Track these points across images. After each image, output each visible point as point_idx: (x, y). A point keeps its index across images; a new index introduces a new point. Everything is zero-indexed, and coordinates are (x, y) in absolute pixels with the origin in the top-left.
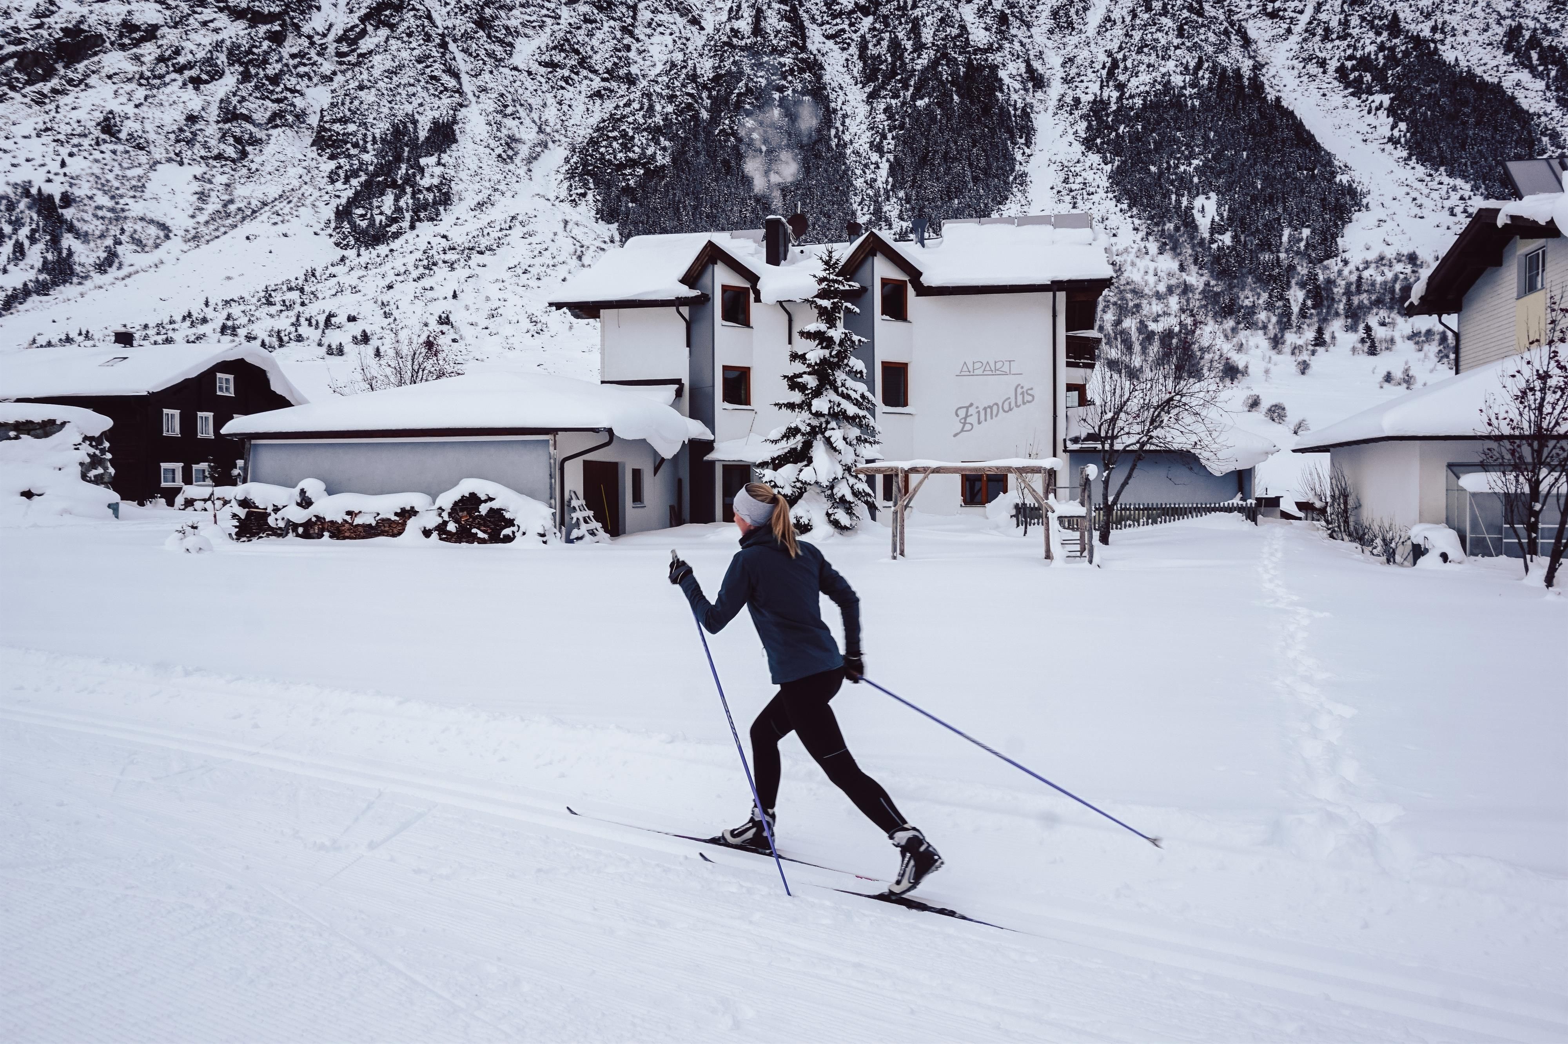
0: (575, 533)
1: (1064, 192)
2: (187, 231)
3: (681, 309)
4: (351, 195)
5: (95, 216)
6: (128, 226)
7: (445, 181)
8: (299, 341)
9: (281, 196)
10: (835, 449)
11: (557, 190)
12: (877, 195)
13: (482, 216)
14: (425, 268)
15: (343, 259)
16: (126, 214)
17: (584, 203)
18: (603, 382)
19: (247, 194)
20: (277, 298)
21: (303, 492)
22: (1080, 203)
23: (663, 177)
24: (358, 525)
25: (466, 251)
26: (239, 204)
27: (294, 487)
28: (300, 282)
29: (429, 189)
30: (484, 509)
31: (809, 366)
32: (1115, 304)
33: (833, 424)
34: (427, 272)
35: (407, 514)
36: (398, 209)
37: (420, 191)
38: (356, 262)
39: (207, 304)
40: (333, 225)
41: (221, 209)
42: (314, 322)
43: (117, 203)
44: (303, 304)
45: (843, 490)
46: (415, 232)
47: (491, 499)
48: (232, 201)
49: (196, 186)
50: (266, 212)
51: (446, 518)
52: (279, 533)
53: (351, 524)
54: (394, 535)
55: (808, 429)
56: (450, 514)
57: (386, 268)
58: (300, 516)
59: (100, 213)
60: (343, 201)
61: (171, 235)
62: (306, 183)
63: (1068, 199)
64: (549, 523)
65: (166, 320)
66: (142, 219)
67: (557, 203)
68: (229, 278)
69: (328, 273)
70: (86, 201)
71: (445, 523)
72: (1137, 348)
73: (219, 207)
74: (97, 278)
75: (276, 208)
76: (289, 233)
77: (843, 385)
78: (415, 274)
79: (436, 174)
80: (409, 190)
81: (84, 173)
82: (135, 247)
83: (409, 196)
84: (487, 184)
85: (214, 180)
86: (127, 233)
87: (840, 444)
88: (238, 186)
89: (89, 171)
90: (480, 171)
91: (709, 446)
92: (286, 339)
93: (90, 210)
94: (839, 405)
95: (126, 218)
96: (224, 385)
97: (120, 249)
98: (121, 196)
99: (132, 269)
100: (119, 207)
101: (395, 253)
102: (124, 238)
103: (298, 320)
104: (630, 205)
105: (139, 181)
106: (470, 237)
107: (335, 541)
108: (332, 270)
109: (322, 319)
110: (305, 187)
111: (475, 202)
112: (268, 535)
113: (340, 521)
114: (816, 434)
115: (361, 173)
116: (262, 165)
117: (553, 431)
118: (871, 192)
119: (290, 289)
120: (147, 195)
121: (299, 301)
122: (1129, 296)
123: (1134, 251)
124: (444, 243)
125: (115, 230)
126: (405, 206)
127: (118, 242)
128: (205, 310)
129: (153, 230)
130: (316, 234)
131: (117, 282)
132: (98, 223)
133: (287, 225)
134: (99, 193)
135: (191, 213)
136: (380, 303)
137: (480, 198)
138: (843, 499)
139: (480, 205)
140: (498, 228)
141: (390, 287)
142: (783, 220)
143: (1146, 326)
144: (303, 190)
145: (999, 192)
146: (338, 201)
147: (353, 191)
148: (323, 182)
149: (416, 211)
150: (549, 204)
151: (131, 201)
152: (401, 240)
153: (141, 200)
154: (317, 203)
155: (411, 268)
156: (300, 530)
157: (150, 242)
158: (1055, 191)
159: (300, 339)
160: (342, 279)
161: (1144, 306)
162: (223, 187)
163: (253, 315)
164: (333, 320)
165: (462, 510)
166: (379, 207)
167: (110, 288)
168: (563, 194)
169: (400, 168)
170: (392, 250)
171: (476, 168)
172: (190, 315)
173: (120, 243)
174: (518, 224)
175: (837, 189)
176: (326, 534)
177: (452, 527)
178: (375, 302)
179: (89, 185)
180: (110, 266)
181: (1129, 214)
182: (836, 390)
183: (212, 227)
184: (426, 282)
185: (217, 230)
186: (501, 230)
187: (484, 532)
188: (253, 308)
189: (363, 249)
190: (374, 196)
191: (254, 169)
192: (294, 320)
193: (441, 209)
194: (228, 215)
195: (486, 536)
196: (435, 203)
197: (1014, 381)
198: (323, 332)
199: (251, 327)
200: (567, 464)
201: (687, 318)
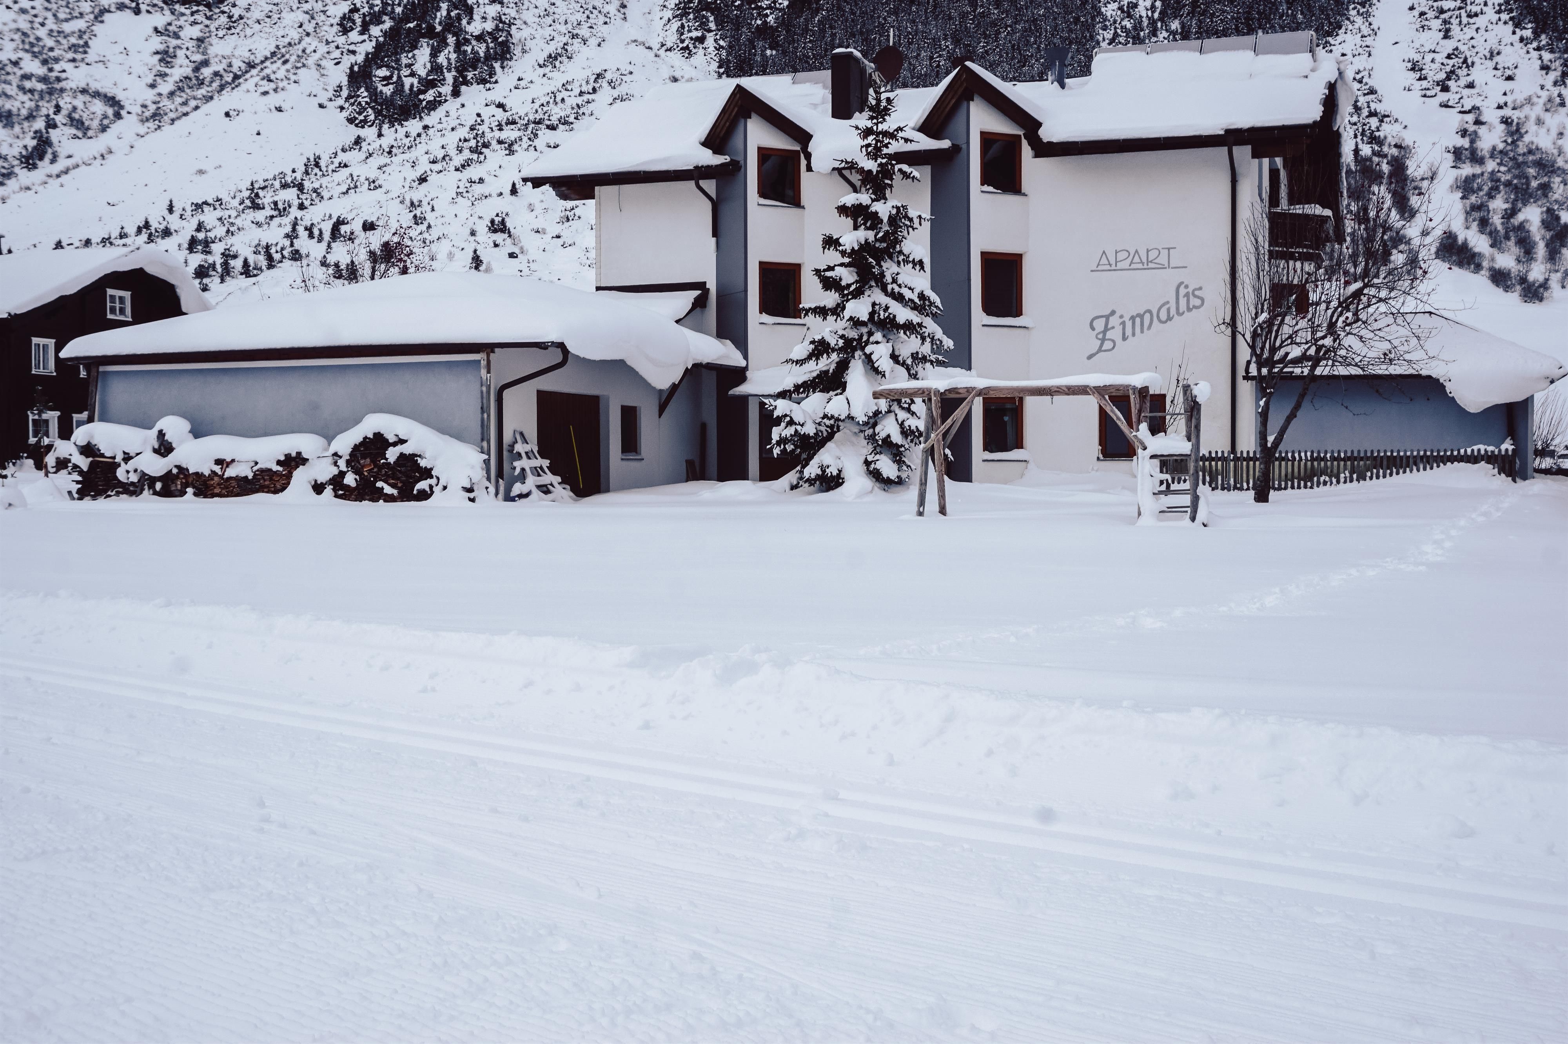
0: (517, 489)
1: (1431, 14)
2: (144, 106)
3: (702, 183)
4: (371, 50)
5: (21, 88)
6: (66, 102)
7: (503, 25)
8: (295, 259)
9: (273, 54)
10: (876, 371)
11: (662, 34)
12: (1138, 27)
13: (555, 74)
14: (472, 150)
15: (358, 141)
16: (63, 84)
17: (701, 52)
18: (598, 289)
19: (227, 52)
20: (266, 198)
21: (161, 434)
22: (1455, 29)
23: (817, 11)
24: (230, 478)
25: (531, 126)
26: (215, 67)
27: (150, 428)
28: (299, 175)
29: (480, 38)
30: (392, 454)
31: (843, 253)
32: (1508, 184)
33: (878, 336)
34: (475, 156)
35: (293, 462)
36: (436, 68)
37: (467, 42)
38: (376, 145)
39: (171, 209)
40: (345, 93)
41: (191, 75)
42: (316, 232)
43: (51, 70)
44: (302, 207)
45: (889, 428)
46: (459, 100)
47: (402, 442)
48: (206, 63)
49: (157, 43)
50: (253, 79)
51: (343, 468)
52: (132, 490)
53: (221, 477)
54: (276, 492)
55: (841, 342)
56: (348, 463)
57: (418, 152)
58: (157, 466)
59: (28, 84)
60: (360, 58)
61: (123, 113)
62: (308, 34)
63: (1436, 24)
64: (478, 474)
65: (115, 233)
66: (84, 91)
67: (662, 52)
68: (201, 172)
69: (336, 161)
70: (9, 68)
71: (342, 474)
72: (1541, 250)
73: (188, 71)
74: (24, 176)
75: (267, 71)
76: (284, 106)
77: (894, 281)
78: (458, 160)
79: (489, 17)
80: (451, 40)
81: (6, 28)
82: (74, 131)
83: (451, 48)
84: (563, 29)
85: (181, 34)
86: (64, 112)
87: (884, 363)
88: (214, 40)
89: (14, 26)
90: (552, 9)
91: (739, 375)
92: (277, 257)
93: (15, 81)
94: (887, 308)
95: (62, 90)
96: (118, 305)
97: (54, 134)
98: (57, 60)
99: (69, 162)
100: (54, 74)
101: (431, 132)
102: (60, 119)
103: (294, 229)
104: (768, 52)
105: (80, 37)
106: (536, 105)
107: (201, 500)
108: (342, 157)
109: (327, 228)
110: (307, 40)
111: (545, 55)
112: (118, 494)
113: (207, 473)
114: (854, 350)
115: (385, 18)
116: (248, 10)
117: (488, 348)
118: (1128, 24)
119: (285, 186)
120: (91, 57)
121: (296, 202)
122: (1532, 171)
123: (1541, 101)
124: (500, 115)
125: (47, 108)
126: (445, 64)
127: (51, 125)
128: (169, 217)
129: (98, 107)
130: (321, 106)
131: (50, 180)
132: (25, 98)
133: (281, 94)
134: (27, 57)
135: (150, 80)
136: (408, 203)
137: (551, 48)
138: (887, 441)
139: (552, 59)
140: (577, 91)
141: (423, 180)
142: (857, 54)
143: (1558, 218)
144: (304, 44)
145: (1328, 18)
146: (353, 59)
147: (374, 44)
148: (331, 32)
149: (461, 70)
150: (651, 54)
151: (69, 67)
152: (440, 112)
153: (83, 65)
154: (323, 63)
155: (453, 152)
156: (158, 486)
157: (95, 124)
158: (1416, 13)
159: (296, 256)
160: (355, 170)
161: (1555, 186)
162: (194, 43)
163: (232, 224)
164: (344, 229)
165: (364, 457)
166: (409, 66)
167: (40, 189)
168: (672, 38)
169: (438, 9)
170: (426, 127)
171: (547, 6)
172: (147, 225)
173: (55, 126)
174: (605, 84)
175: (1077, 19)
176: (190, 490)
177: (350, 480)
178: (402, 202)
179: (13, 45)
180: (41, 158)
181: (1535, 44)
182: (884, 289)
183: (178, 100)
184: (474, 172)
185: (185, 103)
186: (581, 93)
187: (393, 486)
188: (234, 213)
189: (386, 126)
190: (403, 50)
191: (236, 17)
192: (288, 229)
193: (497, 65)
194: (201, 83)
195: (395, 492)
196: (488, 57)
197: (1172, 277)
198: (329, 246)
199: (230, 240)
200: (506, 393)
201: (714, 196)
